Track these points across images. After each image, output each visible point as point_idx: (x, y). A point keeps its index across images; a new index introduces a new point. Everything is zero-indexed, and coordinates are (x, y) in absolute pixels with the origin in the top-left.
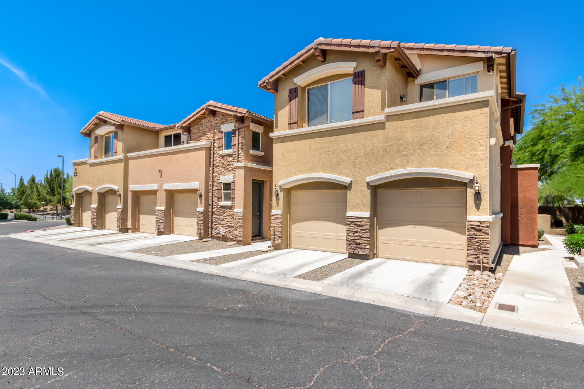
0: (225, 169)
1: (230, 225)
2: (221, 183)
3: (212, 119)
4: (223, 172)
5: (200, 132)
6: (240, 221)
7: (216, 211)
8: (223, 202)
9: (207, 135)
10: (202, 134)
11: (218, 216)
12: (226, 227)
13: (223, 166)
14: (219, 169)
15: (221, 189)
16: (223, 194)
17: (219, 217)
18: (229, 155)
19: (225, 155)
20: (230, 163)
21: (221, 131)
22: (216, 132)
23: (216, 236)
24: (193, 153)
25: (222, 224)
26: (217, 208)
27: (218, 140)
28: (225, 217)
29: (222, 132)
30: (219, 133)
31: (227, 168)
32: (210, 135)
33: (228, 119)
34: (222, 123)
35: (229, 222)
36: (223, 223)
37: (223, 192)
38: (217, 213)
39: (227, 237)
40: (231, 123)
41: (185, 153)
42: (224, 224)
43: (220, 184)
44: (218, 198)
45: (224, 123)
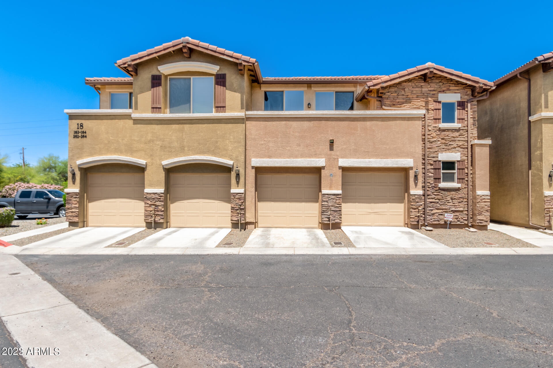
0: (446, 146)
1: (457, 209)
2: (440, 161)
3: (423, 84)
4: (443, 148)
5: (399, 97)
6: (486, 204)
7: (432, 194)
8: (442, 184)
9: (414, 103)
10: (405, 100)
11: (435, 200)
12: (450, 212)
13: (443, 141)
14: (436, 145)
15: (440, 169)
16: (441, 174)
17: (437, 201)
18: (453, 130)
19: (448, 130)
20: (455, 139)
21: (439, 100)
22: (430, 101)
23: (433, 223)
24: (398, 122)
25: (443, 209)
26: (433, 191)
27: (433, 110)
28: (448, 200)
29: (440, 102)
30: (434, 103)
31: (450, 145)
32: (418, 103)
33: (451, 88)
34: (440, 91)
35: (455, 206)
36: (444, 207)
37: (442, 171)
38: (433, 196)
39: (452, 223)
40: (455, 93)
41: (382, 121)
42: (446, 209)
43: (437, 162)
44: (434, 179)
45: (443, 91)
